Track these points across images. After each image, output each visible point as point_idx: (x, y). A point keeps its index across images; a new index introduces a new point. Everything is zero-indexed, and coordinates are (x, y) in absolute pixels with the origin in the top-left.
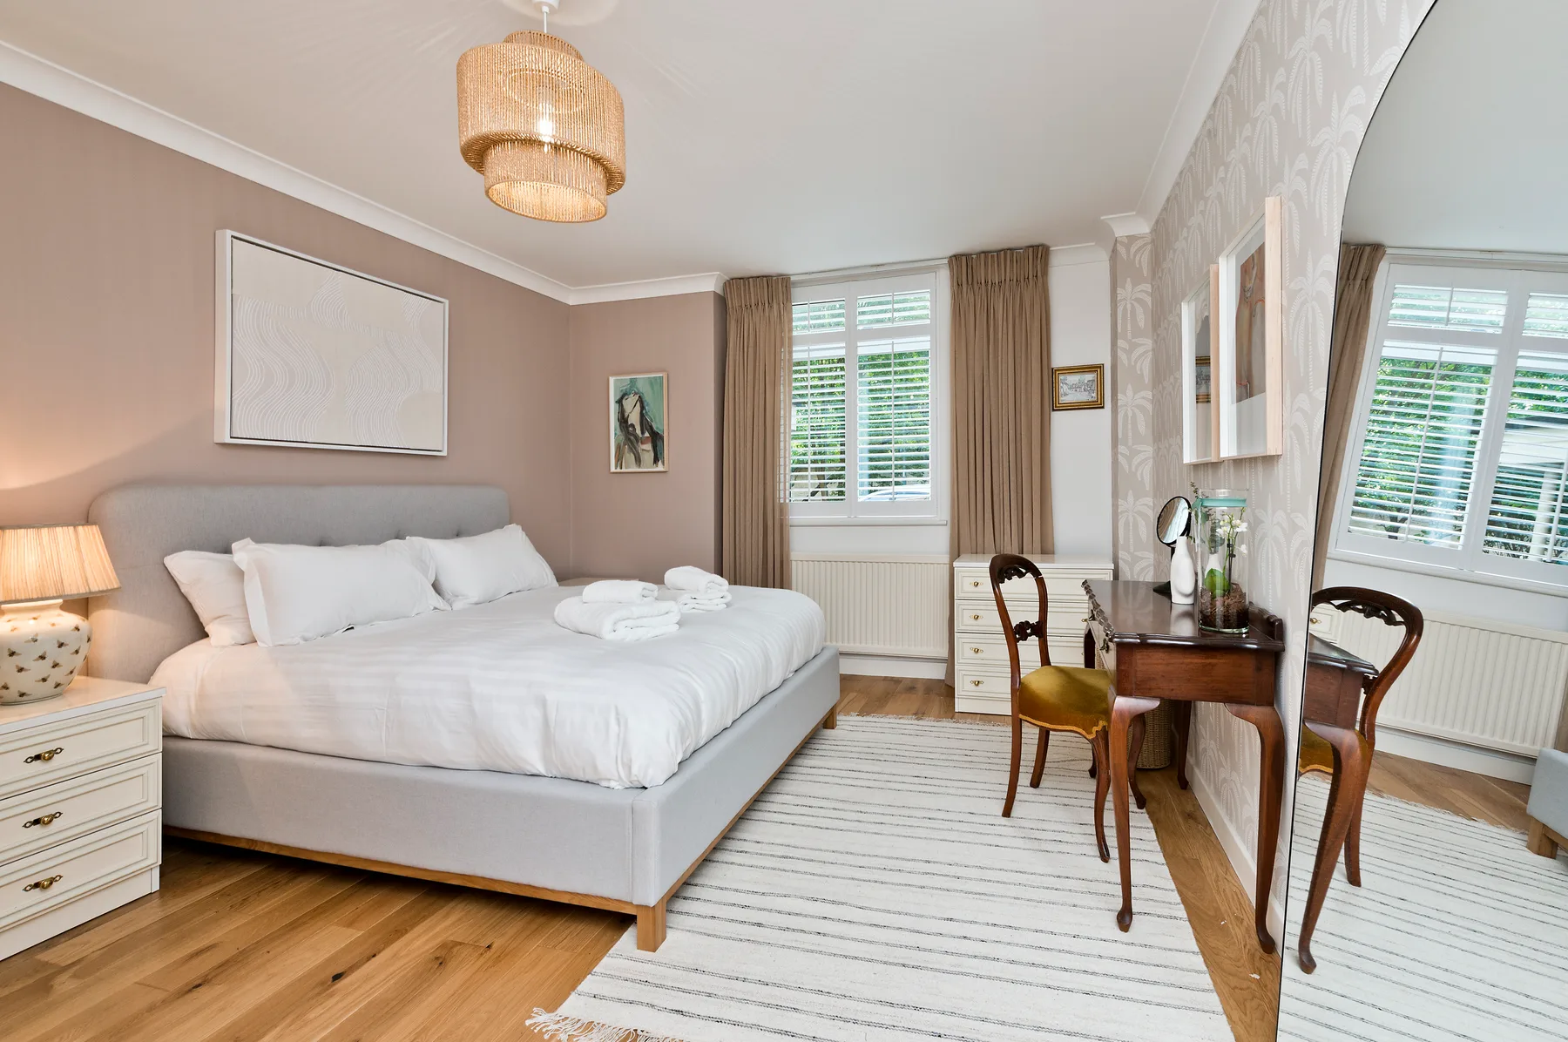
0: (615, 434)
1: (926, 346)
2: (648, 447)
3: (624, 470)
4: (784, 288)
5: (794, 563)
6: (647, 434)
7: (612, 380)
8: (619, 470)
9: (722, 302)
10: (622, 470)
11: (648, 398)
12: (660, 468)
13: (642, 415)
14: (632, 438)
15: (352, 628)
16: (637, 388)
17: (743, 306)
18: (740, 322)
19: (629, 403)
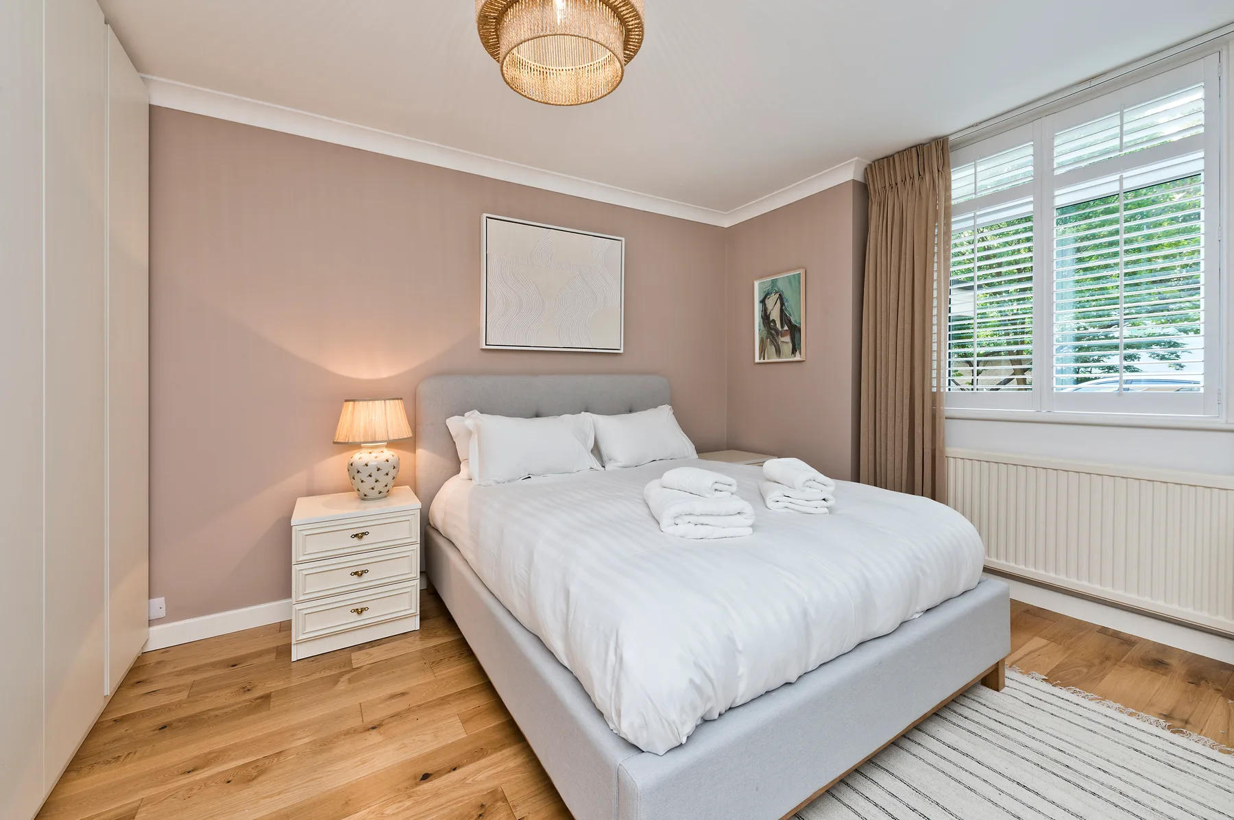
0: (760, 330)
1: (1199, 166)
2: (787, 339)
3: (766, 360)
4: (940, 152)
5: (952, 461)
6: (786, 328)
7: (757, 284)
8: (762, 361)
9: (863, 190)
10: (764, 361)
11: (788, 295)
12: (798, 358)
13: (782, 311)
14: (773, 332)
15: (530, 477)
16: (777, 288)
17: (887, 185)
18: (883, 205)
19: (770, 303)
